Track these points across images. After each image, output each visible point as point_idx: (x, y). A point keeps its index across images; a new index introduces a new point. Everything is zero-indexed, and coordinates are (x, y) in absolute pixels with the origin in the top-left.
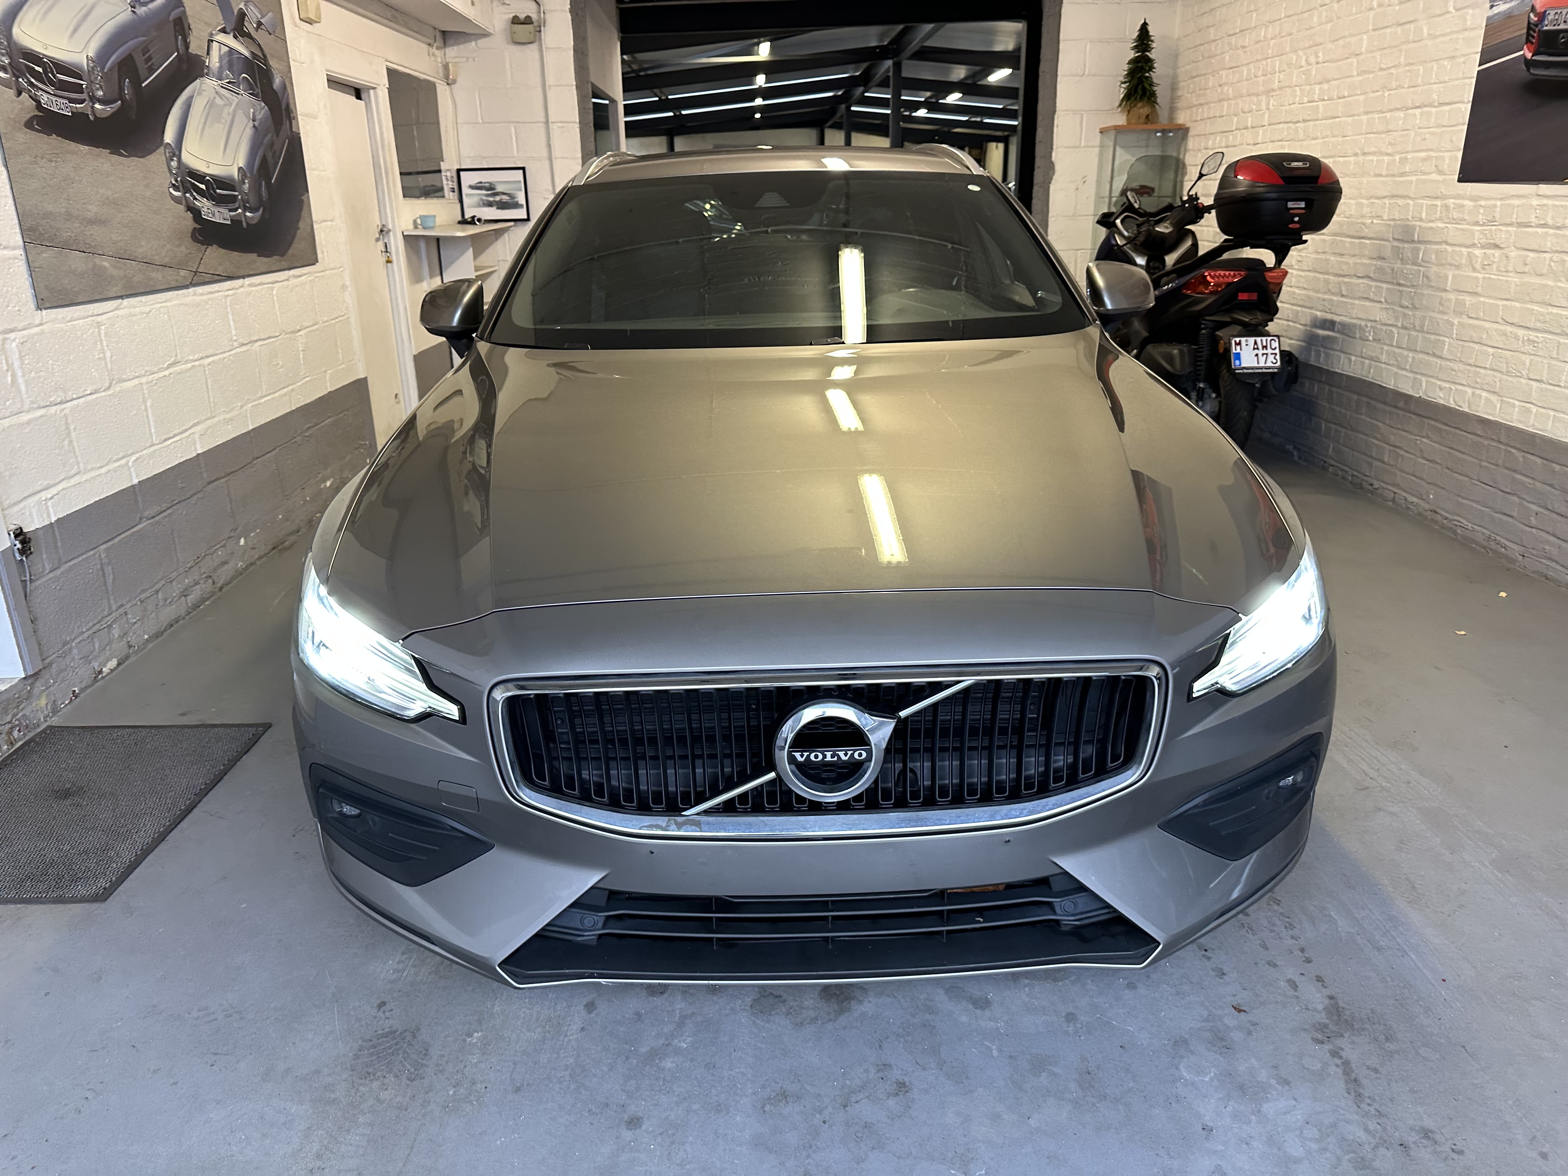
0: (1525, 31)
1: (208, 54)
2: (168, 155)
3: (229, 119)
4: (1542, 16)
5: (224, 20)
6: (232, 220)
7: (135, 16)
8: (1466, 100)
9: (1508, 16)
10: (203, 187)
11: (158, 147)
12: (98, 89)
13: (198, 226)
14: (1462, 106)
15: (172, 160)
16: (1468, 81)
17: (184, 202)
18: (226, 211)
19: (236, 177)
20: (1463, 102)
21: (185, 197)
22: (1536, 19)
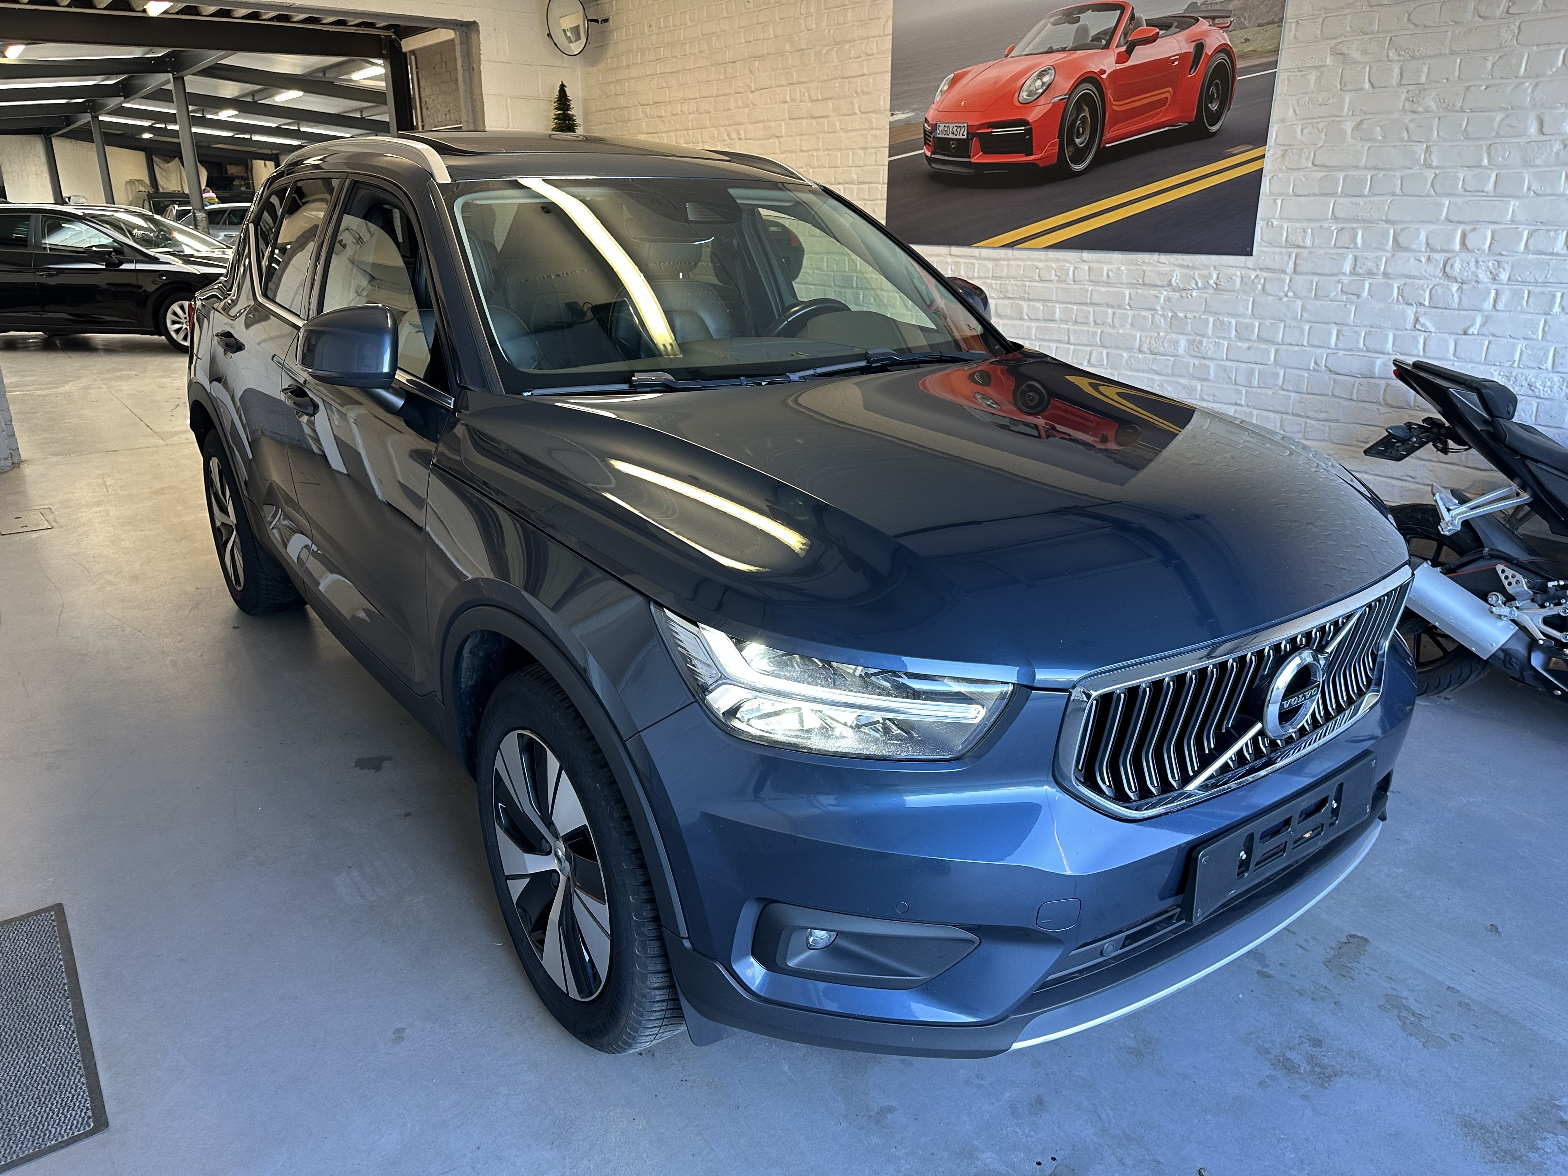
0: (922, 136)
4: (934, 127)
8: (881, 182)
9: (907, 123)
14: (880, 186)
16: (882, 168)
20: (879, 183)
22: (930, 128)
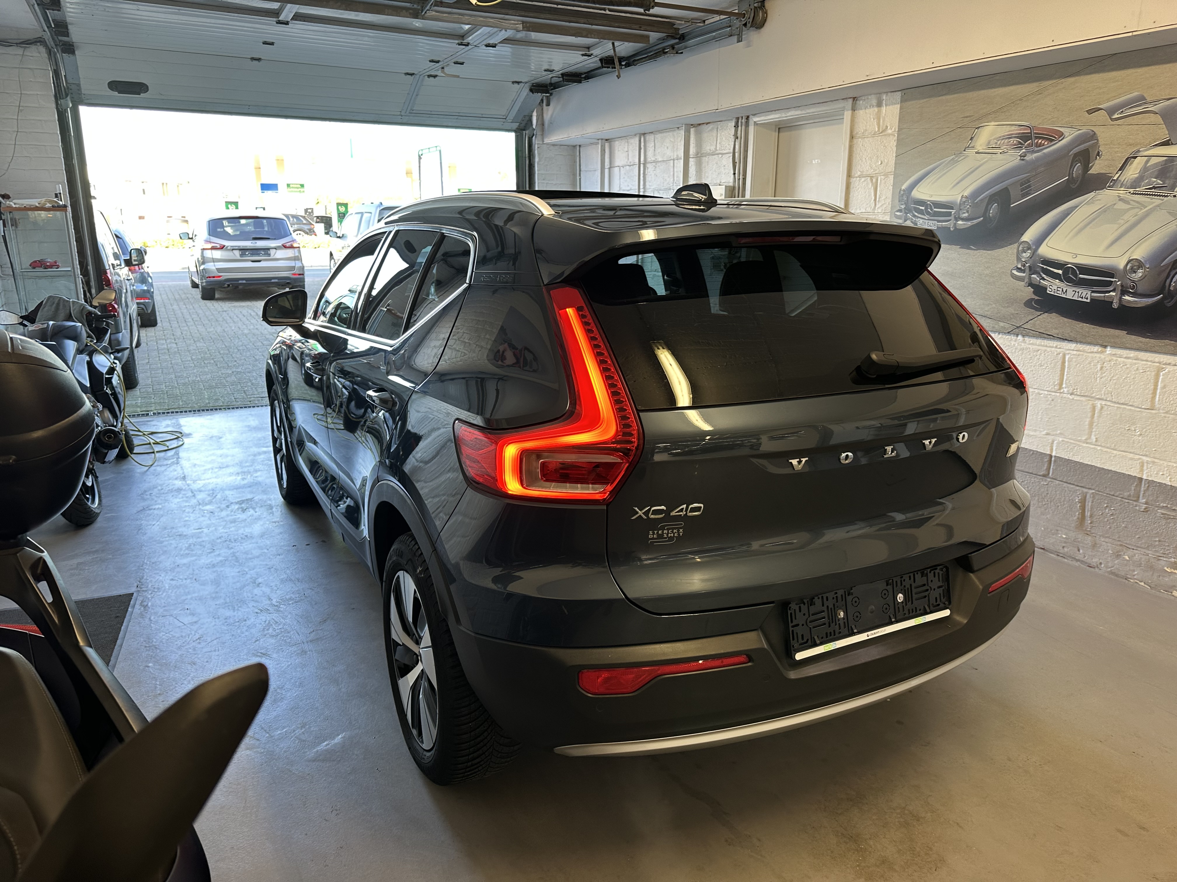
1: (1122, 168)
2: (1020, 248)
3: (1133, 220)
5: (1169, 134)
6: (1091, 299)
7: (1023, 162)
10: (1060, 272)
11: (1011, 244)
12: (964, 213)
13: (1037, 298)
15: (1025, 252)
17: (1026, 280)
18: (1089, 293)
19: (1121, 266)
21: (1030, 278)
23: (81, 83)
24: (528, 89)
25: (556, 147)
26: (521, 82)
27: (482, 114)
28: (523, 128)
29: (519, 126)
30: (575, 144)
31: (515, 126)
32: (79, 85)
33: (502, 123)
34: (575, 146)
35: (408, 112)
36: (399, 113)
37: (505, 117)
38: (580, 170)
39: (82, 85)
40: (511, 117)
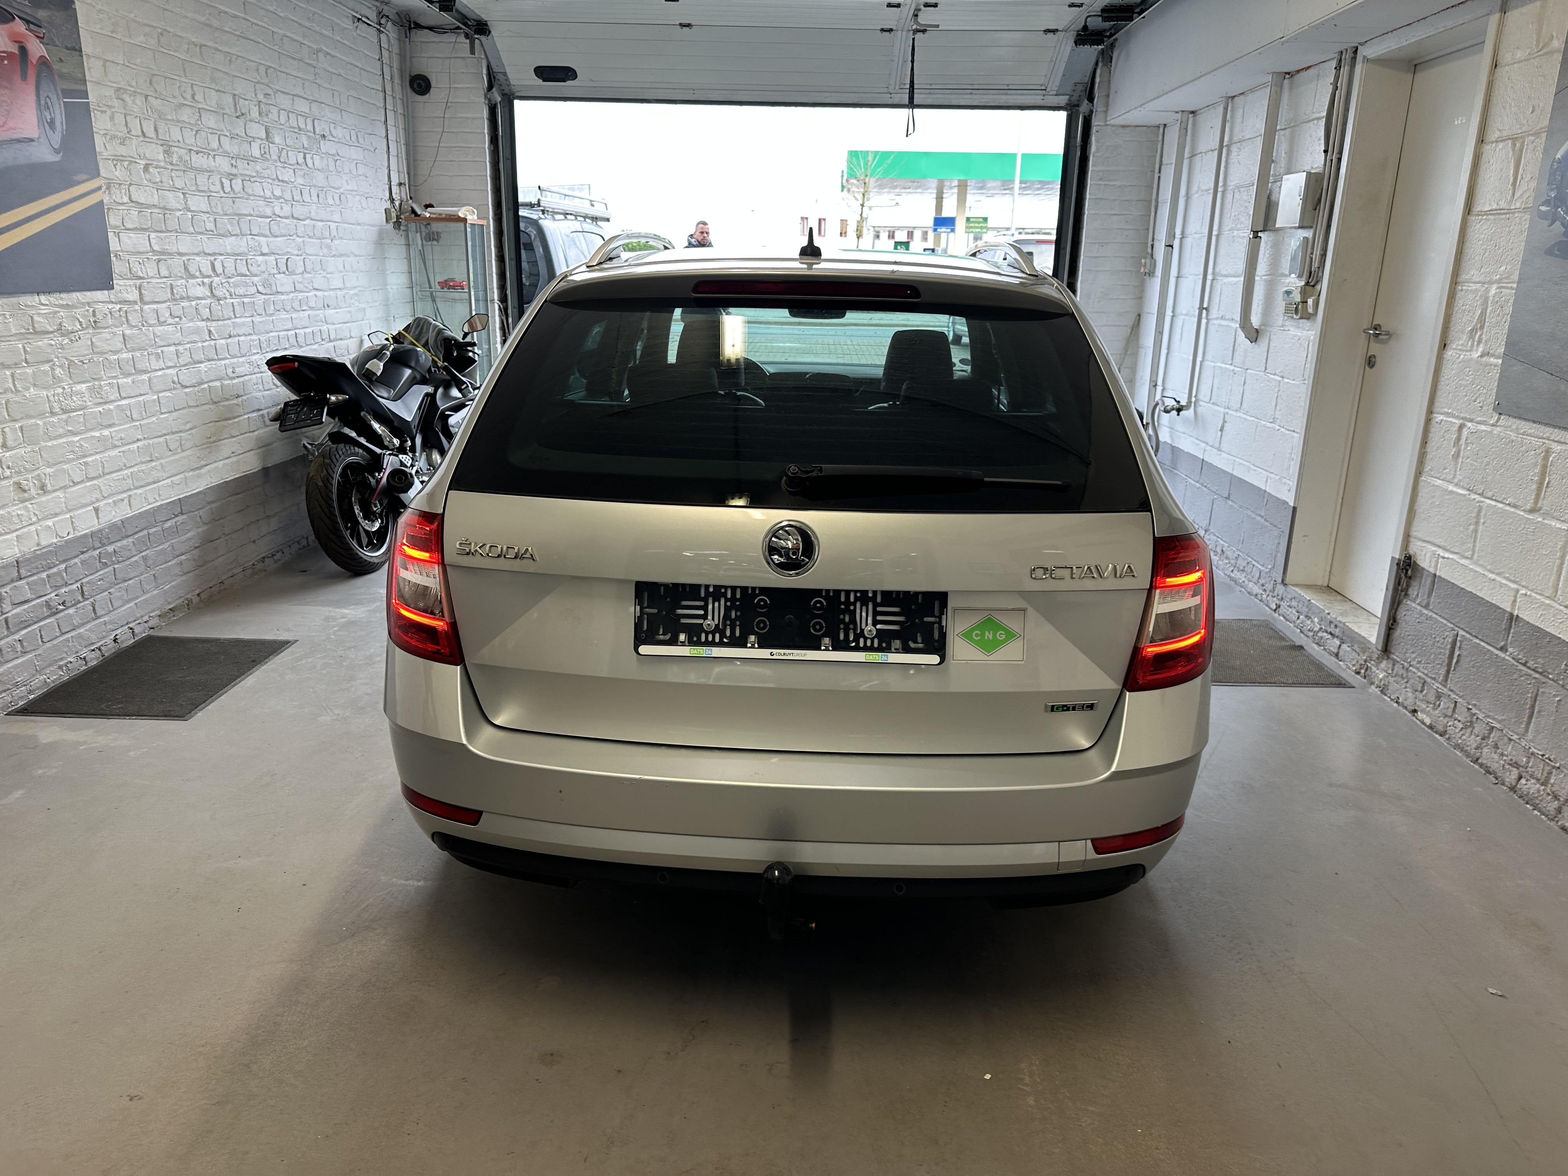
23: (507, 71)
24: (1073, 41)
25: (1127, 130)
26: (1057, 30)
27: (1008, 85)
28: (1076, 103)
29: (1069, 100)
30: (1157, 123)
31: (1063, 100)
32: (505, 74)
33: (1042, 97)
34: (1158, 127)
35: (897, 88)
36: (886, 90)
37: (1043, 88)
38: (1161, 164)
39: (508, 74)
40: (1054, 86)
